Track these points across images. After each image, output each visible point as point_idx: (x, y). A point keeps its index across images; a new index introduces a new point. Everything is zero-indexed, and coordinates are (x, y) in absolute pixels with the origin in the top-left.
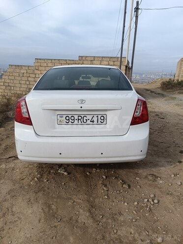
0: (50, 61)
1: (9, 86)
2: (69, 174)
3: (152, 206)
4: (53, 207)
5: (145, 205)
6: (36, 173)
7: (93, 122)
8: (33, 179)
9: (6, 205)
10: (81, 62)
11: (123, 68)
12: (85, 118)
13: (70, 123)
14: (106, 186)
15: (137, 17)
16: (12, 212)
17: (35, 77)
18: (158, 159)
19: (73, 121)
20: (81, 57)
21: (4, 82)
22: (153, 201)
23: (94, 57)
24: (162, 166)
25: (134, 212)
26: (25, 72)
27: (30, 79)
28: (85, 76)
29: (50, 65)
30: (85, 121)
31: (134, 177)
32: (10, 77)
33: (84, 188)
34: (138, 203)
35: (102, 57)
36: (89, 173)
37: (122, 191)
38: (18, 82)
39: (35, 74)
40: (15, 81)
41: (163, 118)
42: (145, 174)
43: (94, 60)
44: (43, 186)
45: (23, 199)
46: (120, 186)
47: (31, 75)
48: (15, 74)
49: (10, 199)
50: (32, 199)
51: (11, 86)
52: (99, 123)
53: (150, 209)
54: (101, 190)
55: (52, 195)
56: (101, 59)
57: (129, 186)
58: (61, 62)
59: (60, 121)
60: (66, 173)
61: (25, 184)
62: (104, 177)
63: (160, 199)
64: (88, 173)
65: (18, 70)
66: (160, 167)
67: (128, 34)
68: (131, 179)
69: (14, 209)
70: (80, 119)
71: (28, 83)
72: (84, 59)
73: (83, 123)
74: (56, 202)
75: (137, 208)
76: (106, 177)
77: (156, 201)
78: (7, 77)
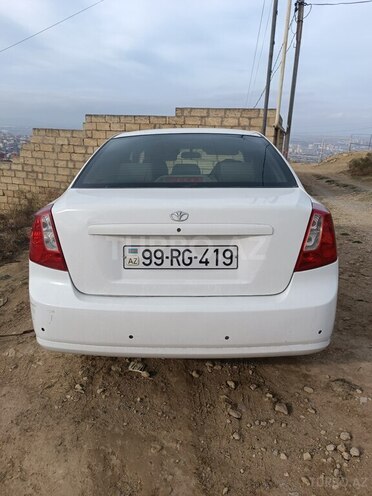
0: (117, 119)
1: (33, 171)
2: (152, 374)
3: (345, 465)
4: (115, 461)
5: (330, 459)
6: (80, 373)
7: (207, 262)
8: (72, 387)
9: (10, 451)
10: (181, 121)
11: (270, 131)
12: (187, 254)
13: (153, 265)
14: (235, 407)
15: (300, 22)
16: (21, 470)
17: (86, 153)
18: (353, 342)
19: (159, 262)
20: (180, 110)
21: (24, 164)
22: (348, 451)
23: (208, 109)
24: (364, 359)
25: (304, 479)
26: (66, 142)
27: (75, 157)
28: (188, 150)
29: (115, 127)
30: (187, 261)
31: (301, 386)
32: (36, 155)
33: (186, 411)
34: (312, 456)
35: (226, 109)
36: (198, 372)
37: (272, 421)
38: (51, 163)
39: (87, 147)
40: (45, 163)
41: (358, 242)
42: (325, 378)
43: (208, 116)
44: (93, 404)
45: (47, 439)
46: (269, 407)
47: (78, 150)
48: (46, 148)
49: (18, 437)
50: (68, 438)
51: (37, 172)
52: (221, 265)
53: (342, 473)
54: (225, 417)
55: (113, 428)
56: (222, 114)
57: (290, 409)
58: (139, 121)
59: (130, 261)
60: (144, 374)
61: (53, 399)
62: (232, 384)
63: (364, 445)
64: (194, 374)
65: (51, 140)
66: (360, 360)
67: (281, 59)
68: (292, 390)
69: (26, 464)
70: (177, 258)
71: (71, 165)
72: (186, 113)
73: (183, 266)
74: (122, 447)
75: (310, 468)
76: (236, 384)
77: (354, 452)
78: (28, 154)
